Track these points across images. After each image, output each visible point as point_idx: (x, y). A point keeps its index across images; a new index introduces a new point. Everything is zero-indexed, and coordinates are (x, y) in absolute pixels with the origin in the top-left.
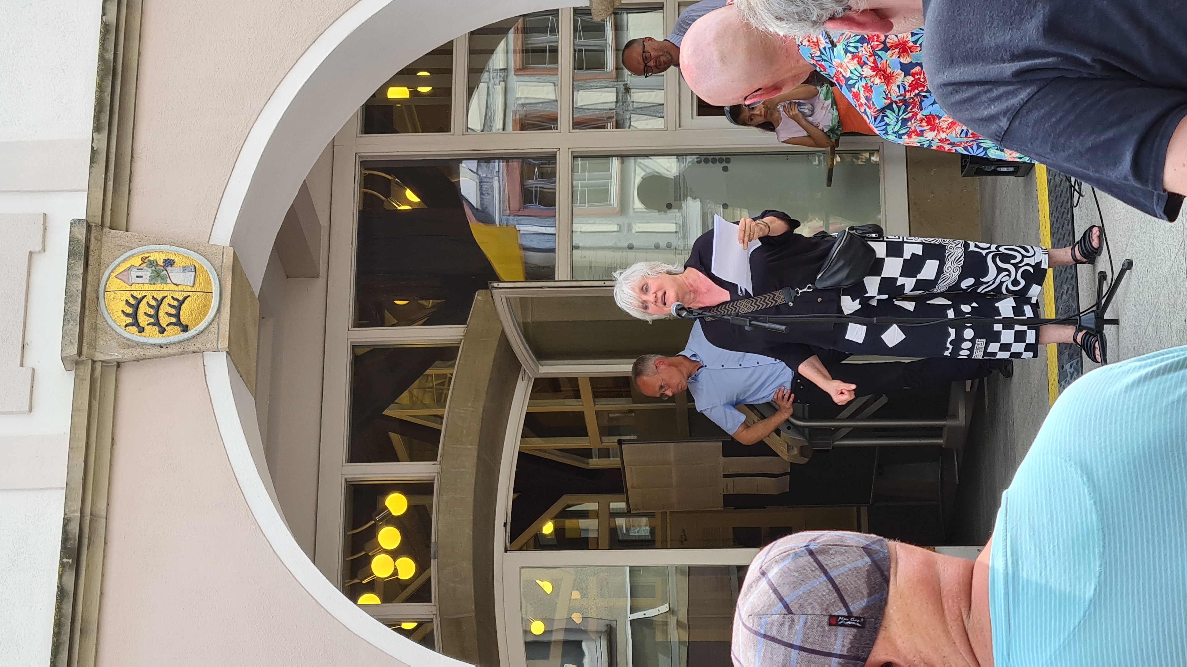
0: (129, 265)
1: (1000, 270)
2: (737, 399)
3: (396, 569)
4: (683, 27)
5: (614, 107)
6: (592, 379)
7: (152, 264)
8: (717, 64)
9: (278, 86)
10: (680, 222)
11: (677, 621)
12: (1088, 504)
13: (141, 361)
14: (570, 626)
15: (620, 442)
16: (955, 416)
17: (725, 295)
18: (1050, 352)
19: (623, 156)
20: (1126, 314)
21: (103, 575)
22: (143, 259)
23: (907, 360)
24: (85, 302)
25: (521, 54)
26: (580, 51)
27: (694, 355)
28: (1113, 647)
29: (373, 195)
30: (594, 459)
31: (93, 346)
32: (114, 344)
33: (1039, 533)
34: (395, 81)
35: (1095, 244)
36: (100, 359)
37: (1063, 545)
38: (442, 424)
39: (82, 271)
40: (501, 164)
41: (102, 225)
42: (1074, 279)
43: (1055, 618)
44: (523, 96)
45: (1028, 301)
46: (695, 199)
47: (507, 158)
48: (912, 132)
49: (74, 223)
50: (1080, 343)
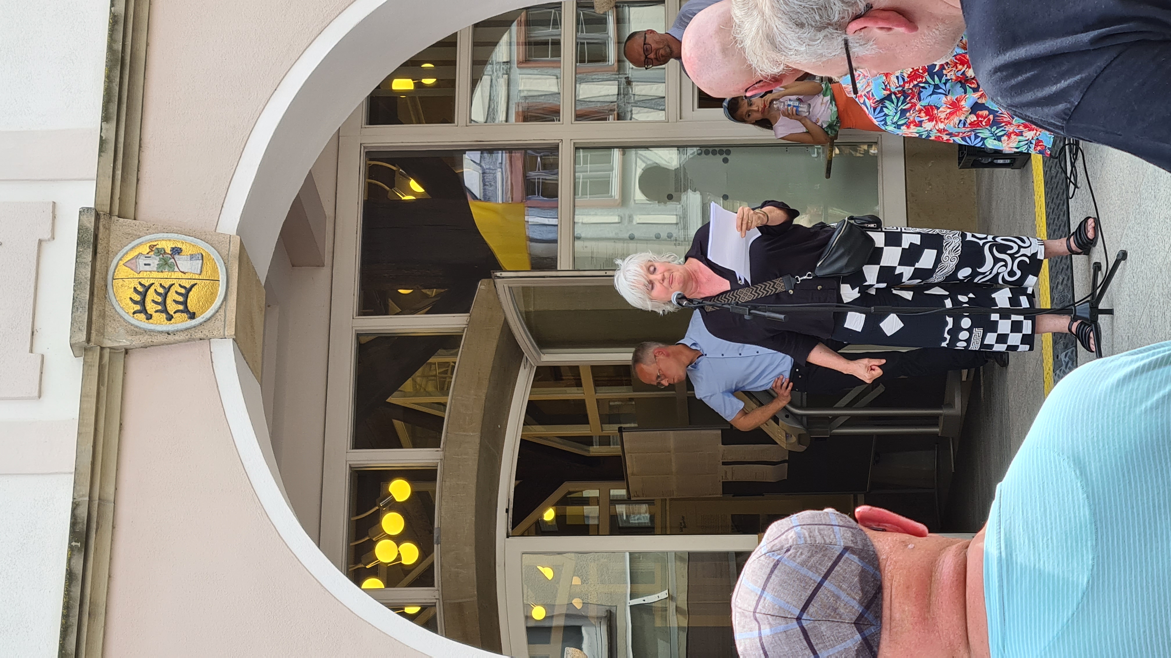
0: (137, 253)
1: (996, 260)
2: (736, 386)
3: (399, 554)
4: (684, 21)
5: (615, 100)
6: (593, 367)
7: (160, 252)
8: (719, 56)
9: (284, 77)
10: (681, 213)
11: (676, 607)
12: (1081, 498)
13: (148, 348)
14: (570, 612)
15: (620, 430)
16: (951, 405)
17: (725, 285)
18: (1046, 341)
19: (625, 148)
20: (1120, 304)
21: (111, 559)
22: (151, 247)
23: (904, 350)
24: (94, 289)
25: (524, 47)
26: (583, 44)
27: (694, 344)
28: (1106, 639)
29: (377, 185)
30: (595, 447)
31: (102, 333)
32: (122, 331)
33: (1033, 527)
34: (400, 72)
35: (1090, 235)
36: (108, 346)
37: (1057, 538)
38: (445, 411)
39: (90, 259)
40: (504, 155)
41: (111, 213)
42: (1069, 270)
43: (1049, 609)
44: (526, 88)
45: (1024, 292)
46: (695, 191)
47: (510, 149)
48: (910, 123)
49: (83, 212)
50: (1075, 333)
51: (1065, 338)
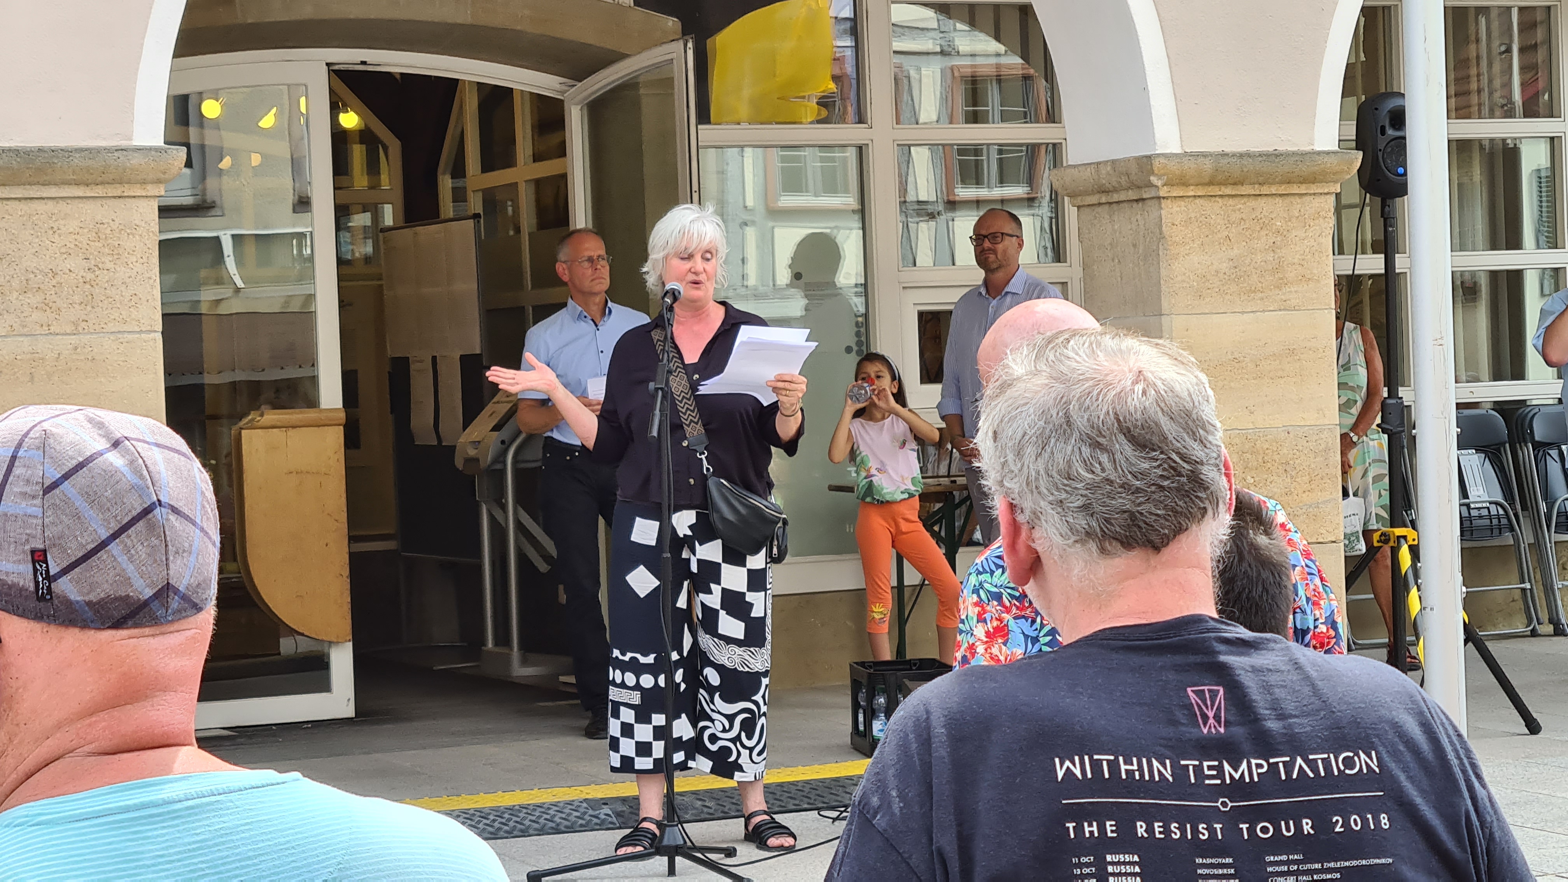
1: (731, 718)
6: (564, 176)
11: (225, 298)
14: (212, 154)
15: (476, 216)
16: (525, 662)
17: (692, 356)
19: (863, 212)
27: (609, 315)
30: (450, 181)
35: (773, 842)
40: (849, 51)
42: (723, 815)
45: (690, 756)
46: (806, 310)
50: (640, 826)
51: (631, 813)
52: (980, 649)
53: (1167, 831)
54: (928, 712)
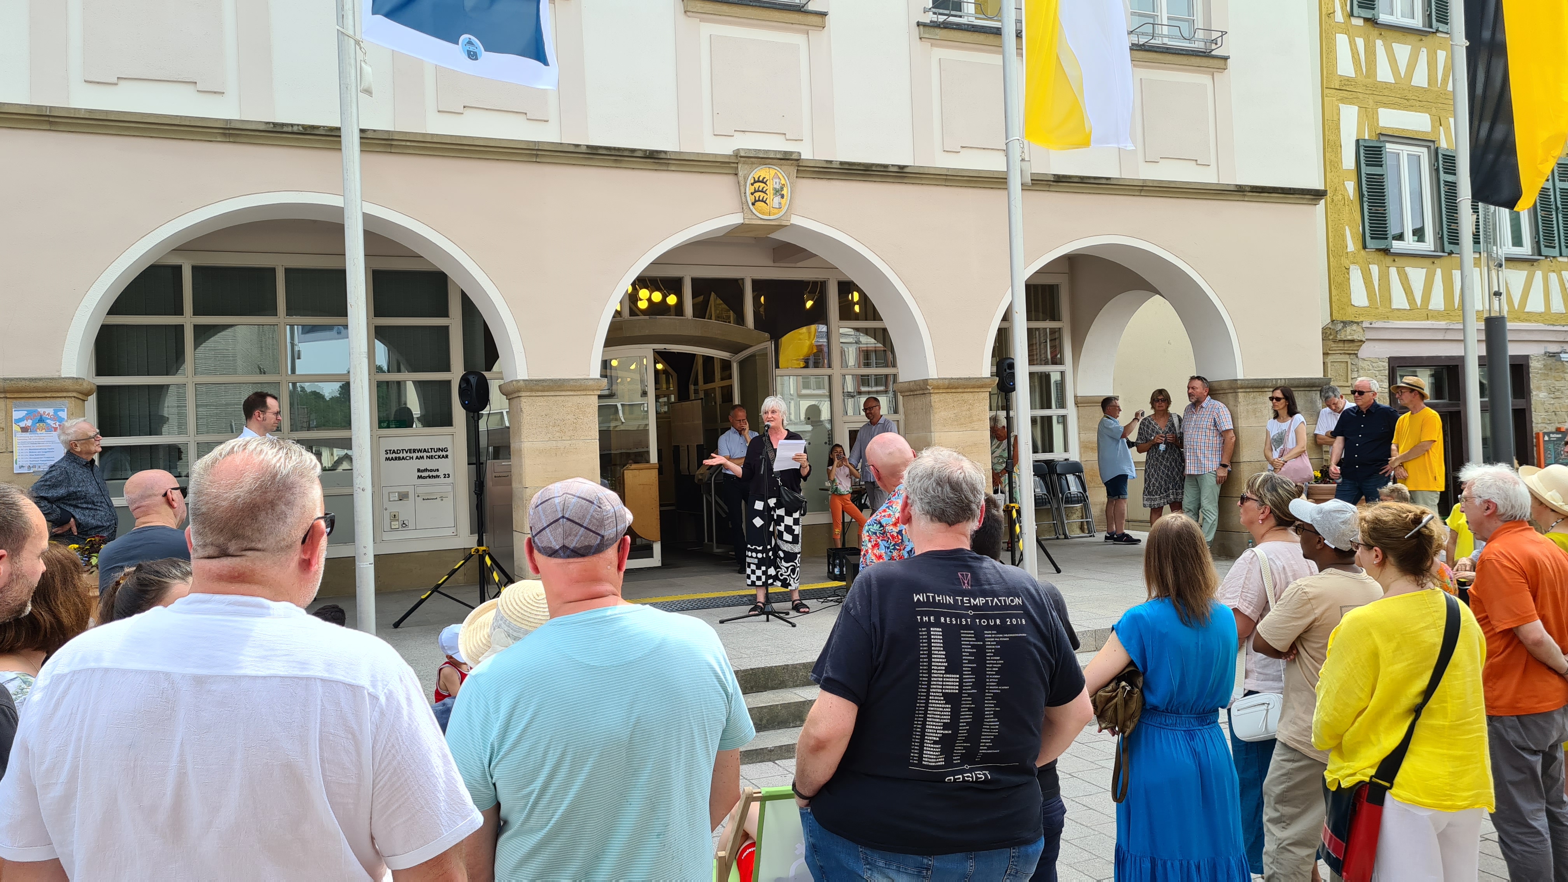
0: (781, 178)
1: (787, 568)
3: (643, 300)
6: (731, 385)
7: (782, 189)
13: (738, 184)
15: (702, 399)
17: (776, 446)
18: (753, 591)
19: (830, 396)
20: (771, 625)
22: (784, 185)
24: (764, 159)
27: (746, 432)
29: (810, 286)
30: (693, 387)
31: (744, 163)
32: (745, 172)
34: (862, 294)
35: (802, 610)
36: (738, 166)
38: (709, 319)
39: (778, 157)
41: (798, 166)
45: (774, 581)
46: (812, 429)
49: (799, 154)
50: (757, 604)
52: (870, 551)
53: (951, 621)
54: (870, 576)
